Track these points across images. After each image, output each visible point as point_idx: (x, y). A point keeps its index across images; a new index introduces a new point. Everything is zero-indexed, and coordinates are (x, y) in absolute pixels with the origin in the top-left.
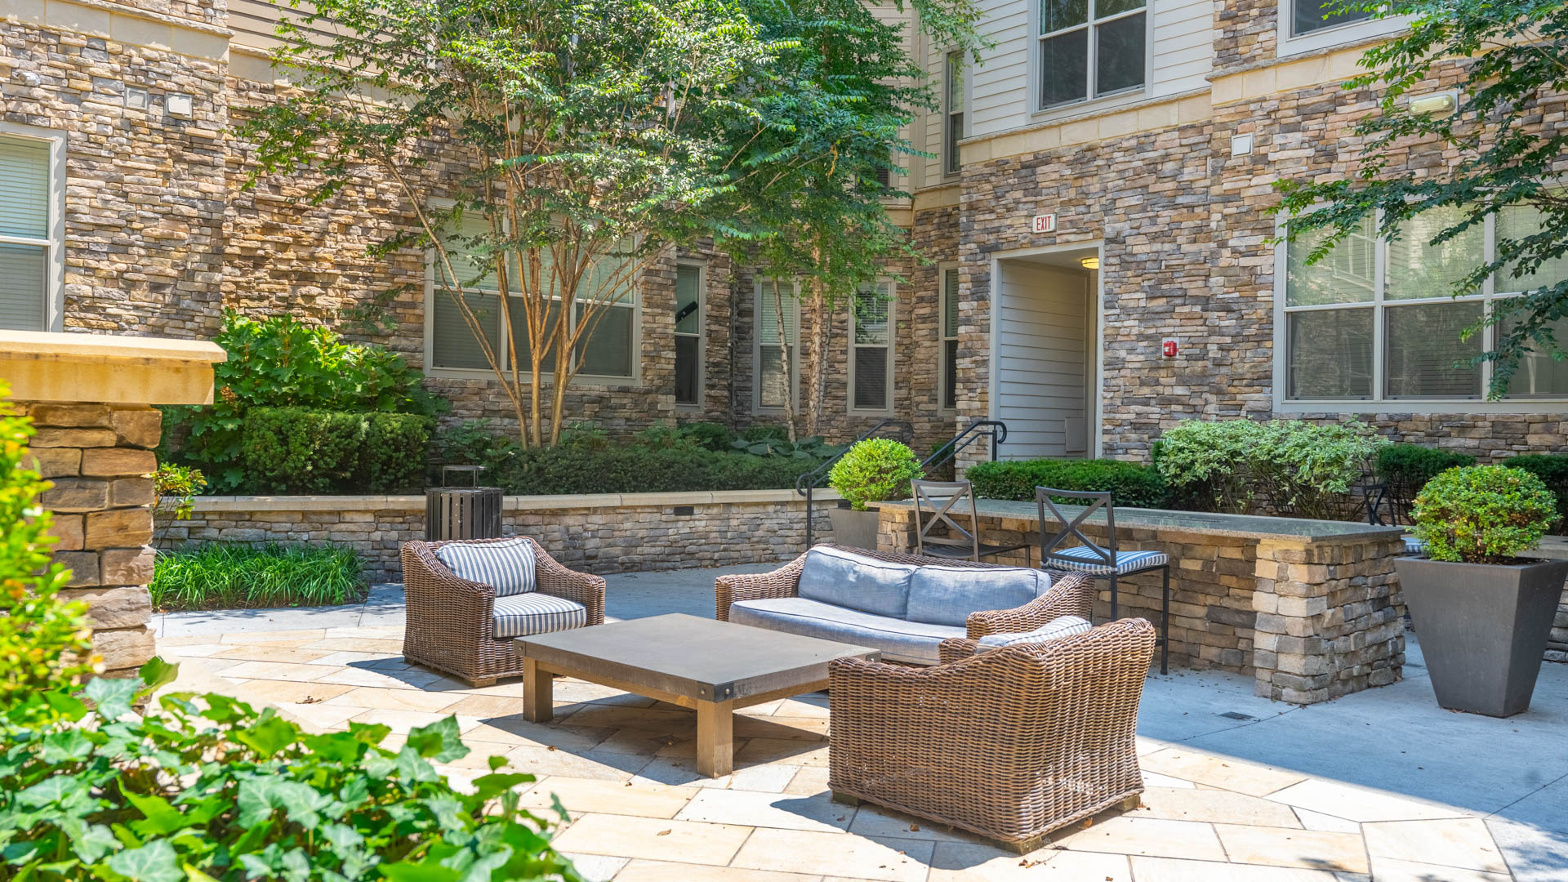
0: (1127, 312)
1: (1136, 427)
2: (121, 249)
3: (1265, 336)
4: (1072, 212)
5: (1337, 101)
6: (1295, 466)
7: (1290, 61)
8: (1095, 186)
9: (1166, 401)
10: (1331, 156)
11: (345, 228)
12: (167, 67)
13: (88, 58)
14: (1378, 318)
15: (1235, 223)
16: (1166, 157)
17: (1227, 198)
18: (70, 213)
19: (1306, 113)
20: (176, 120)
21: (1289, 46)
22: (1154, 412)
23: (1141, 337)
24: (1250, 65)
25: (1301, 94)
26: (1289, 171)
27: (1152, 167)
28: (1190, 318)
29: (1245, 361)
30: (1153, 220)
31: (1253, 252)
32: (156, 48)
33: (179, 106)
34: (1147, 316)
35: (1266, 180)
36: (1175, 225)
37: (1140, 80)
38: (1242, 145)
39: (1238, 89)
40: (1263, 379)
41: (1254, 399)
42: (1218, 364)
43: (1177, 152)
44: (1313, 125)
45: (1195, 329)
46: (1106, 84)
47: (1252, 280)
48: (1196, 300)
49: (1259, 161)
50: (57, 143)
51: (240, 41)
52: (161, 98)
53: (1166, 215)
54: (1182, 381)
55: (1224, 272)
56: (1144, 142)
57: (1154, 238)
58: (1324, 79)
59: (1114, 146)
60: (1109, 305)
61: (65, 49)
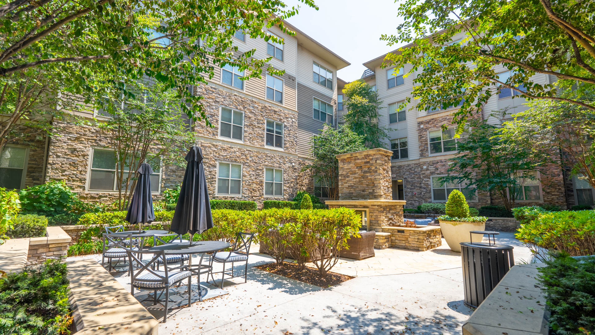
0: (408, 188)
1: (410, 204)
2: (288, 183)
3: (430, 192)
4: (398, 174)
5: (438, 162)
6: (440, 209)
7: (431, 157)
8: (402, 171)
9: (415, 201)
10: (437, 169)
11: (306, 178)
12: (292, 159)
13: (285, 159)
14: (446, 190)
15: (425, 177)
16: (412, 168)
17: (423, 174)
18: (284, 179)
19: (434, 164)
20: (293, 166)
21: (430, 155)
22: (413, 202)
23: (410, 192)
24: (425, 157)
25: (433, 161)
26: (432, 171)
27: (410, 169)
28: (418, 189)
29: (427, 195)
30: (411, 176)
31: (427, 181)
32: (291, 157)
33: (293, 164)
34: (411, 189)
35: (429, 172)
36: (414, 177)
37: (407, 157)
38: (425, 167)
39: (423, 160)
40: (430, 198)
41: (429, 200)
42: (424, 196)
43: (414, 167)
44: (435, 165)
45: (419, 191)
46: (402, 157)
47: (428, 185)
48: (418, 187)
49: (427, 169)
50: (283, 170)
51: (299, 155)
52: (292, 163)
53: (413, 175)
54: (417, 198)
55: (423, 183)
56: (409, 165)
57: (411, 178)
58: (435, 160)
59: (404, 166)
60: (405, 187)
61: (284, 158)
